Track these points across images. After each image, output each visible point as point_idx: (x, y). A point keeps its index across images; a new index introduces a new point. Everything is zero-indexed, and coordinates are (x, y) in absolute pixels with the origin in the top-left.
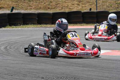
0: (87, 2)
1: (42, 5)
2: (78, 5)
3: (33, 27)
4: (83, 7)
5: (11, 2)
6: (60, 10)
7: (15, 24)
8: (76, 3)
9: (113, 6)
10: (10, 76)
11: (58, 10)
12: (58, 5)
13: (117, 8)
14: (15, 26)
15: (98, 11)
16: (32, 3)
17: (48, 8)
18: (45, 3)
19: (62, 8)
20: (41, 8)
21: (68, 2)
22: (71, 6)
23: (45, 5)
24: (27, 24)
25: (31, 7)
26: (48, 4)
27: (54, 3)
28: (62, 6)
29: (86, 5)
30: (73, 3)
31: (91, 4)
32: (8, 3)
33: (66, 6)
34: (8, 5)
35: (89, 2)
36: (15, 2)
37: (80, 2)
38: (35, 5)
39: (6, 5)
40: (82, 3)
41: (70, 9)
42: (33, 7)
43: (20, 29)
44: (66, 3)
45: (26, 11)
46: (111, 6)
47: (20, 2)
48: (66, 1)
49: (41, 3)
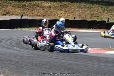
0: (71, 12)
1: (41, 13)
2: (65, 14)
3: (36, 29)
4: (68, 16)
5: (19, 11)
6: (53, 17)
7: (24, 27)
8: (64, 12)
9: (88, 16)
10: (27, 67)
11: (51, 17)
12: (51, 14)
13: (92, 17)
14: (24, 28)
15: (80, 19)
16: (33, 11)
17: (45, 16)
18: (42, 12)
19: (54, 16)
20: (40, 15)
21: (58, 12)
22: (60, 15)
23: (42, 13)
24: (32, 27)
25: (33, 14)
26: (45, 13)
27: (49, 12)
28: (54, 14)
29: (71, 15)
30: (61, 13)
31: (74, 14)
32: (17, 11)
33: (57, 14)
34: (18, 12)
35: (73, 13)
36: (22, 11)
37: (66, 12)
38: (36, 13)
39: (16, 13)
40: (67, 13)
41: (59, 16)
42: (34, 14)
43: (27, 30)
44: (57, 12)
45: (30, 17)
46: (87, 16)
47: (26, 11)
48: (57, 11)
49: (40, 12)
